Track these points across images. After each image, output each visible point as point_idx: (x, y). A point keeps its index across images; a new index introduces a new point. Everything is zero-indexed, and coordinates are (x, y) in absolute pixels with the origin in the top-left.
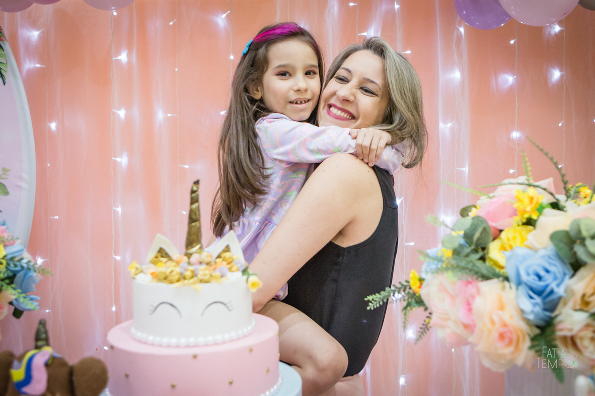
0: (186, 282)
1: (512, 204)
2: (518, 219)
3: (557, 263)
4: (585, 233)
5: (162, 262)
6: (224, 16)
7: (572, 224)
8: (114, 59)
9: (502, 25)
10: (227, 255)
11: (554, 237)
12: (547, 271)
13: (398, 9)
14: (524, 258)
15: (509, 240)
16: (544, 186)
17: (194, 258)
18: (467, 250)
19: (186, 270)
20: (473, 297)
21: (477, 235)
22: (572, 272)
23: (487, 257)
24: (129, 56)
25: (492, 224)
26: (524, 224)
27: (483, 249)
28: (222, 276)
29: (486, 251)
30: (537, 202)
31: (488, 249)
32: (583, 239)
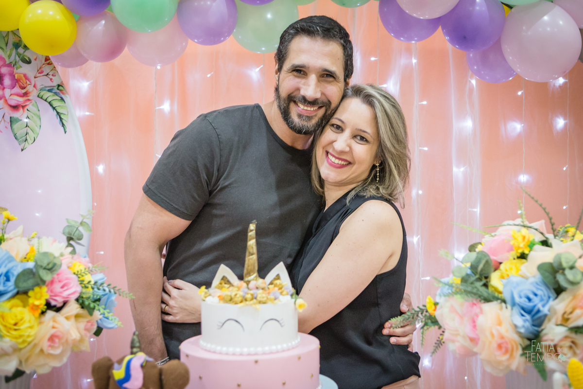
0: (247, 303)
1: (509, 241)
2: (514, 254)
3: (543, 288)
4: (565, 265)
5: (225, 287)
6: (258, 69)
7: (555, 257)
8: (157, 108)
9: (511, 79)
10: (278, 282)
11: (541, 268)
12: (536, 295)
13: (415, 63)
14: (518, 284)
15: (506, 270)
16: (536, 227)
17: (252, 284)
18: (473, 278)
19: (248, 294)
20: (477, 316)
21: (481, 266)
22: (555, 295)
23: (489, 284)
24: (172, 105)
25: (493, 258)
26: (518, 258)
27: (486, 278)
28: (275, 299)
29: (488, 280)
30: (528, 240)
31: (490, 278)
32: (564, 269)
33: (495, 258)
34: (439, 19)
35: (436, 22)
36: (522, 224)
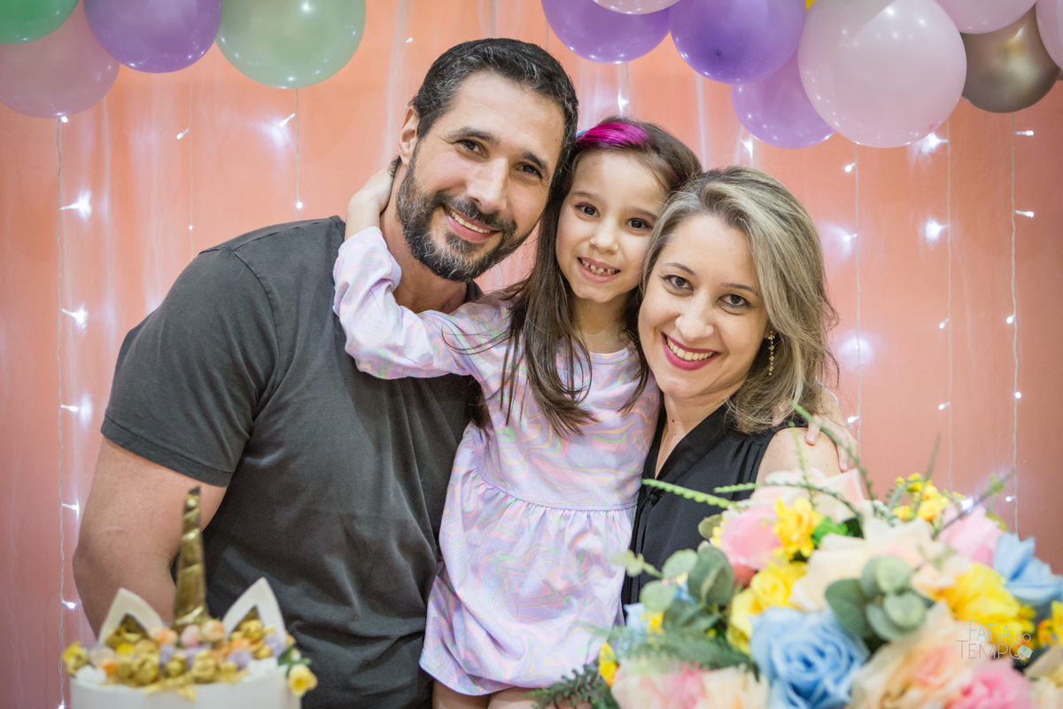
0: (170, 682)
1: (770, 526)
2: (779, 553)
3: (838, 638)
4: (885, 585)
5: (128, 642)
6: (284, 123)
7: (867, 565)
8: (63, 208)
10: (253, 626)
11: (834, 592)
12: (822, 654)
13: (624, 108)
14: (784, 628)
15: (764, 591)
16: (833, 490)
17: (190, 634)
18: (692, 610)
19: (172, 659)
20: (694, 701)
21: (707, 584)
22: (866, 652)
23: (727, 623)
24: (94, 202)
25: (736, 560)
26: (791, 561)
27: (722, 608)
28: (240, 668)
29: (726, 613)
30: (810, 525)
31: (730, 609)
32: (883, 595)
33: (743, 561)
34: (666, 12)
35: (659, 22)
36: (803, 482)
